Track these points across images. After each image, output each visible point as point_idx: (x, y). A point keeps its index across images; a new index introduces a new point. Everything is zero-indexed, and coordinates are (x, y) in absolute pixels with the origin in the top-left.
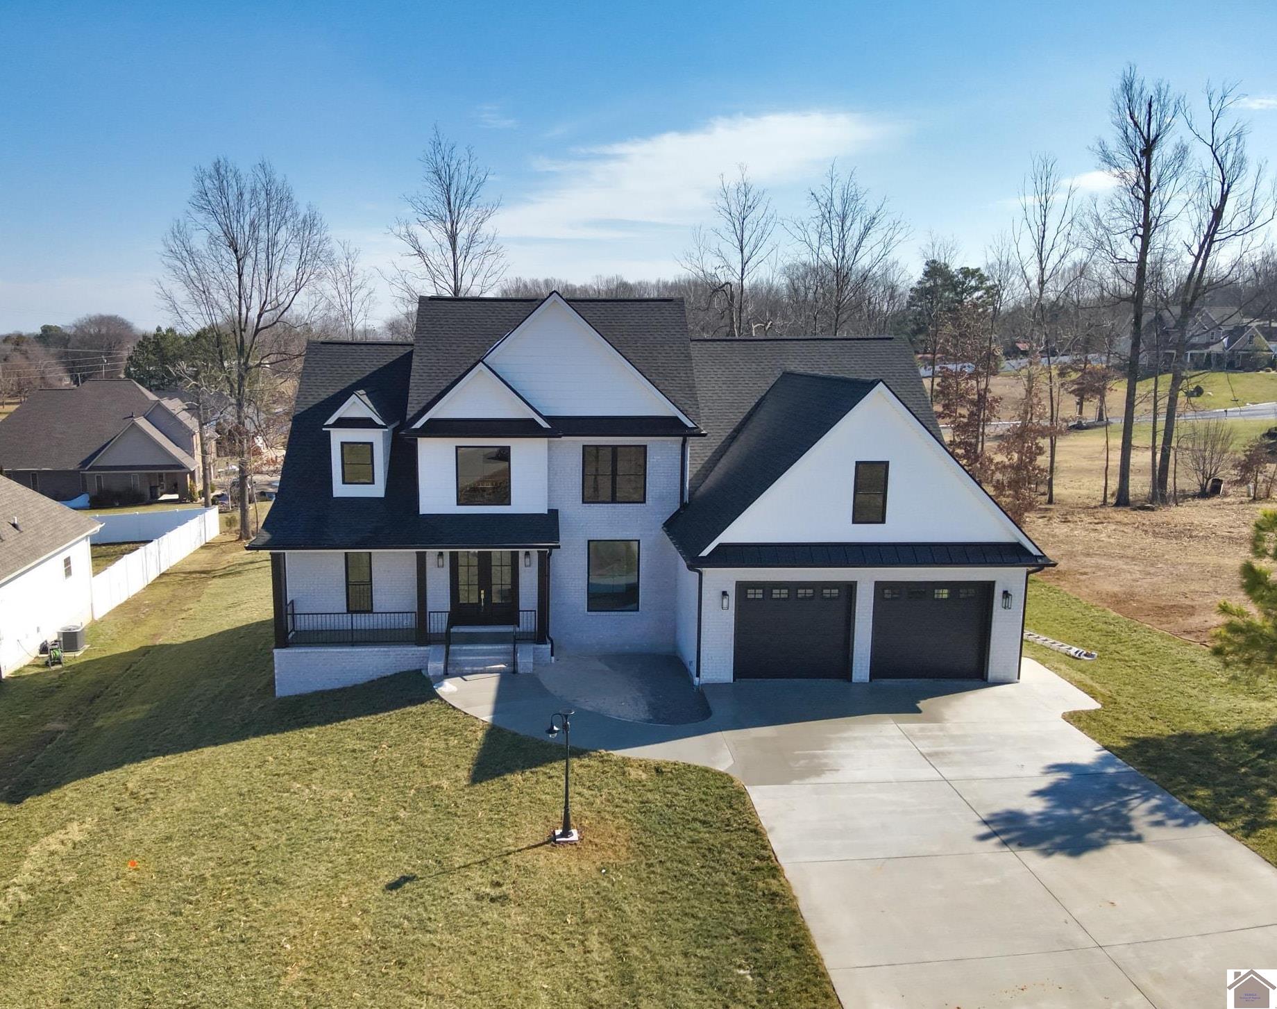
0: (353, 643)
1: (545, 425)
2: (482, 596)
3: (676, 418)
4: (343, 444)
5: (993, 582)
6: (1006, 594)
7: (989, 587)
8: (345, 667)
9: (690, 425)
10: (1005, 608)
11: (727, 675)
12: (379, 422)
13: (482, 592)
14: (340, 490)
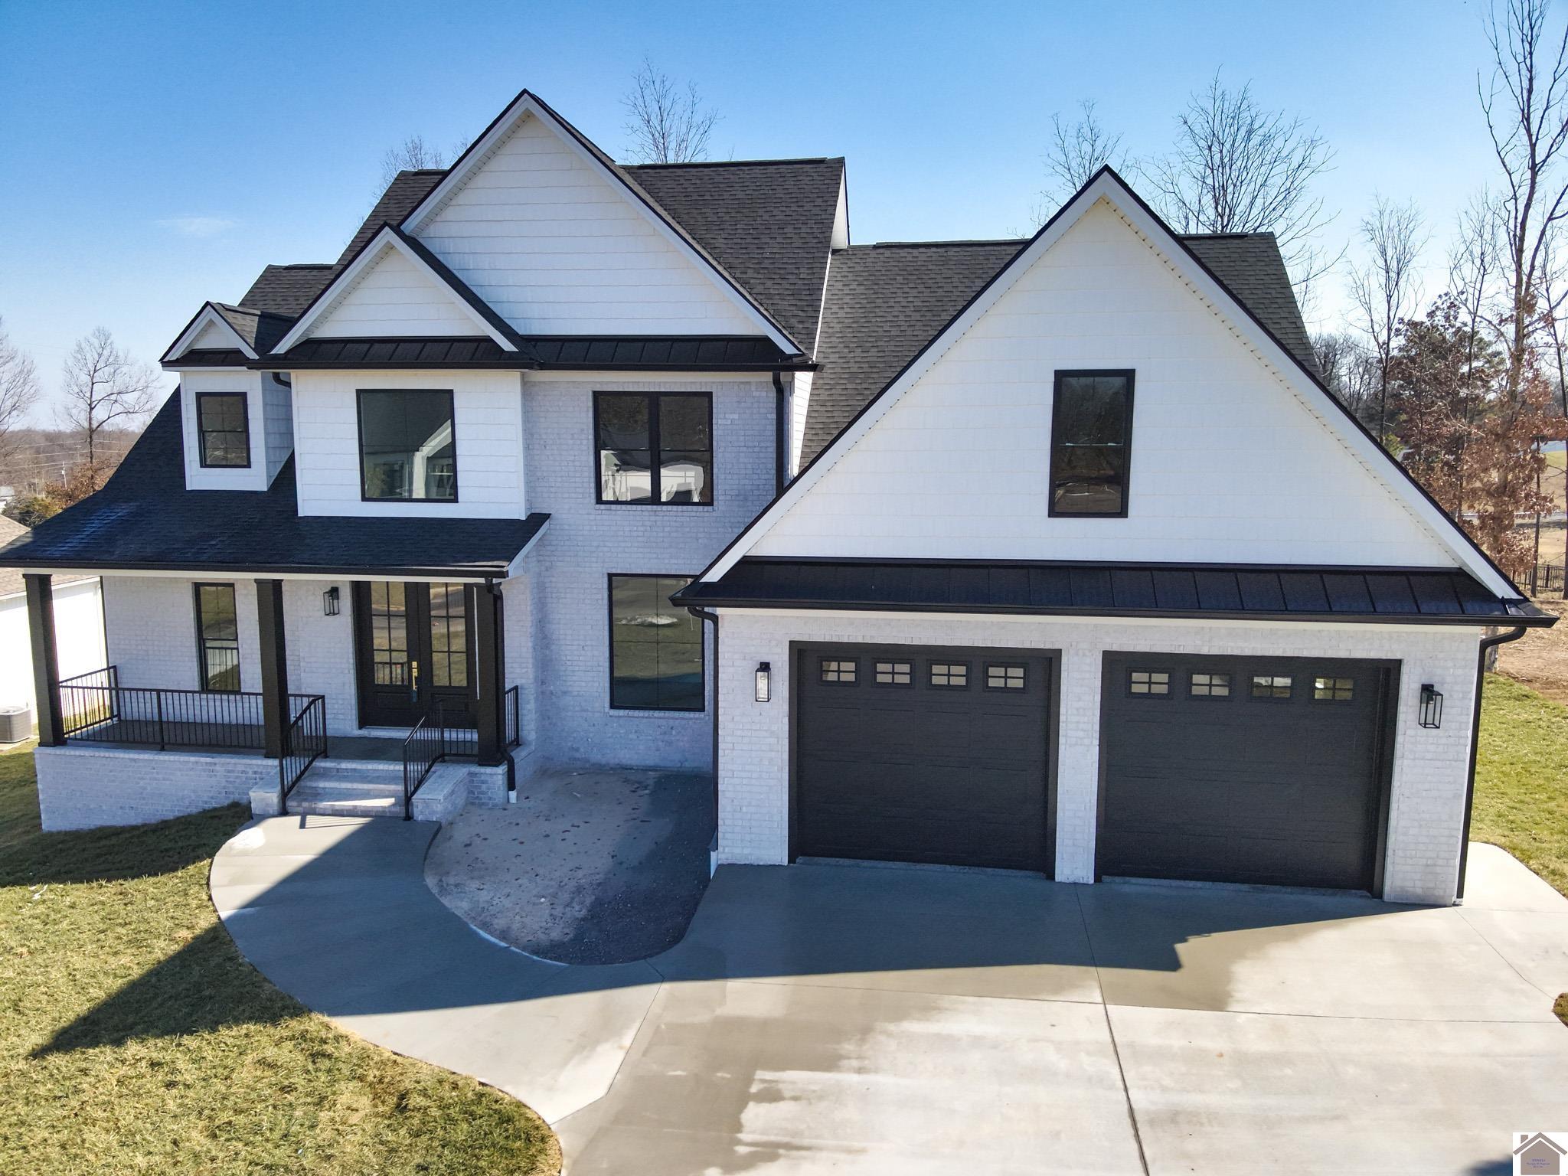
0: (162, 746)
1: (507, 345)
2: (415, 673)
3: (766, 340)
4: (200, 396)
5: (1398, 663)
6: (1428, 692)
7: (1387, 673)
8: (145, 789)
9: (789, 349)
10: (1425, 725)
11: (774, 849)
12: (253, 355)
13: (415, 664)
14: (199, 478)
